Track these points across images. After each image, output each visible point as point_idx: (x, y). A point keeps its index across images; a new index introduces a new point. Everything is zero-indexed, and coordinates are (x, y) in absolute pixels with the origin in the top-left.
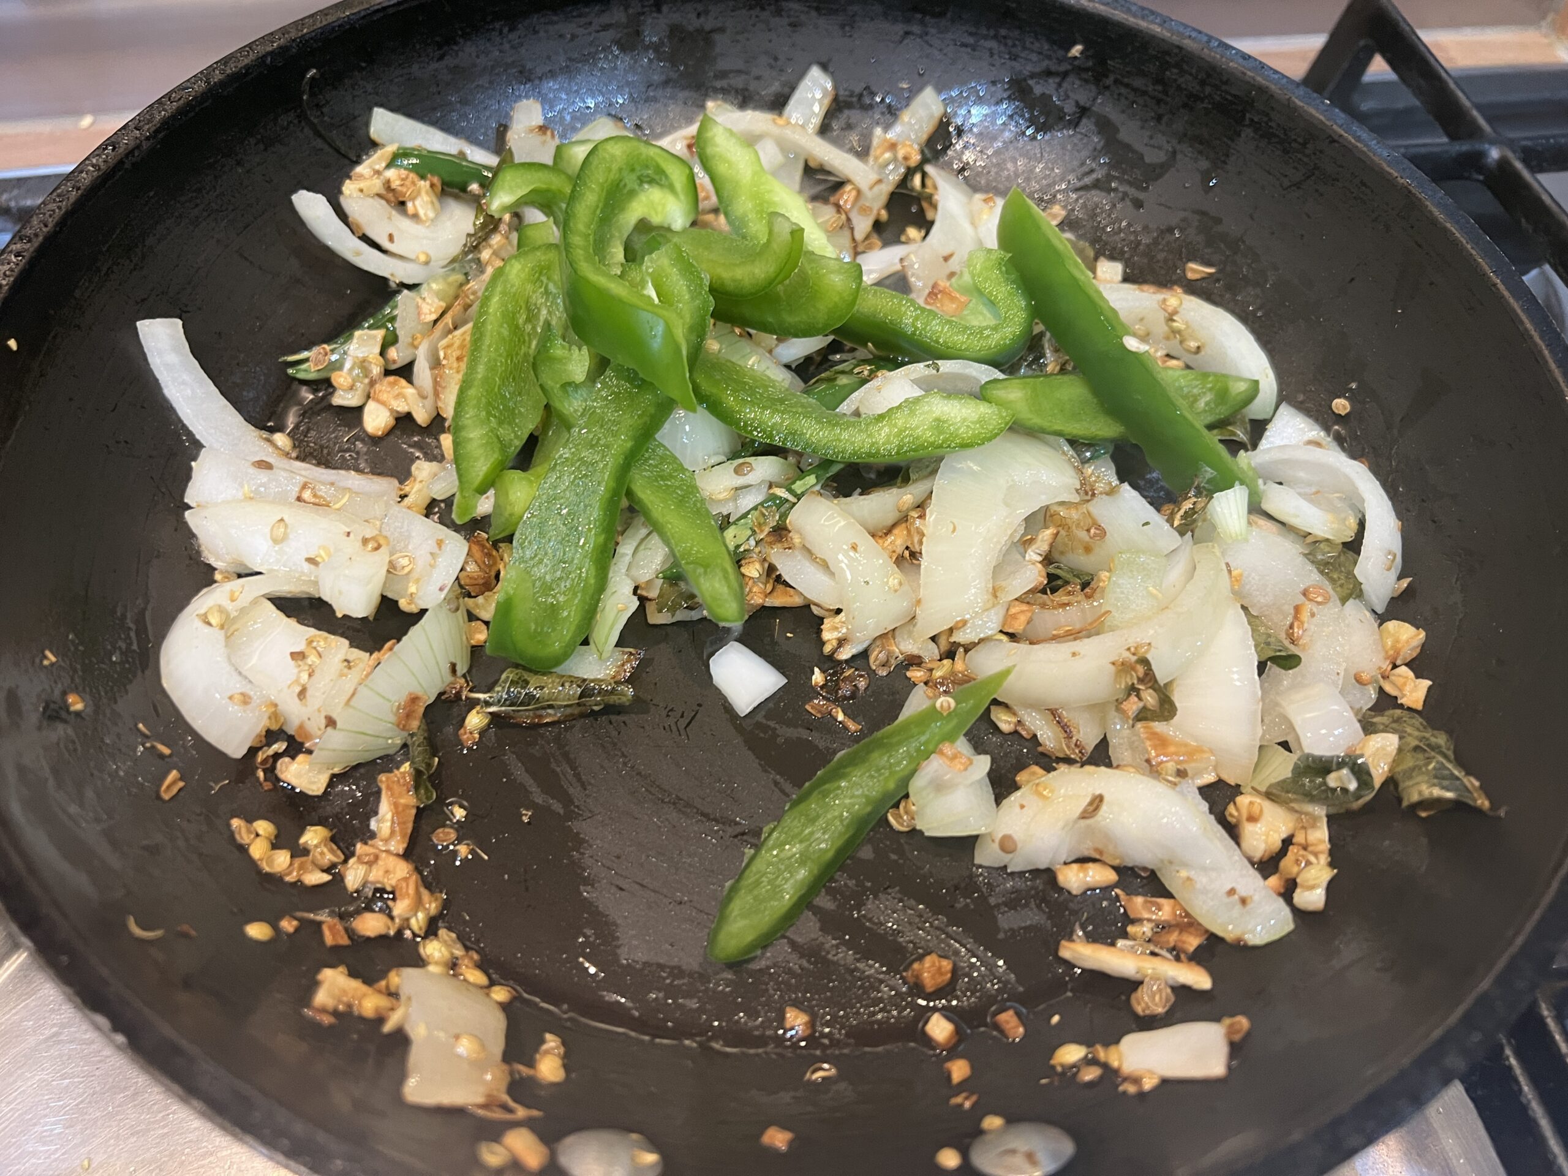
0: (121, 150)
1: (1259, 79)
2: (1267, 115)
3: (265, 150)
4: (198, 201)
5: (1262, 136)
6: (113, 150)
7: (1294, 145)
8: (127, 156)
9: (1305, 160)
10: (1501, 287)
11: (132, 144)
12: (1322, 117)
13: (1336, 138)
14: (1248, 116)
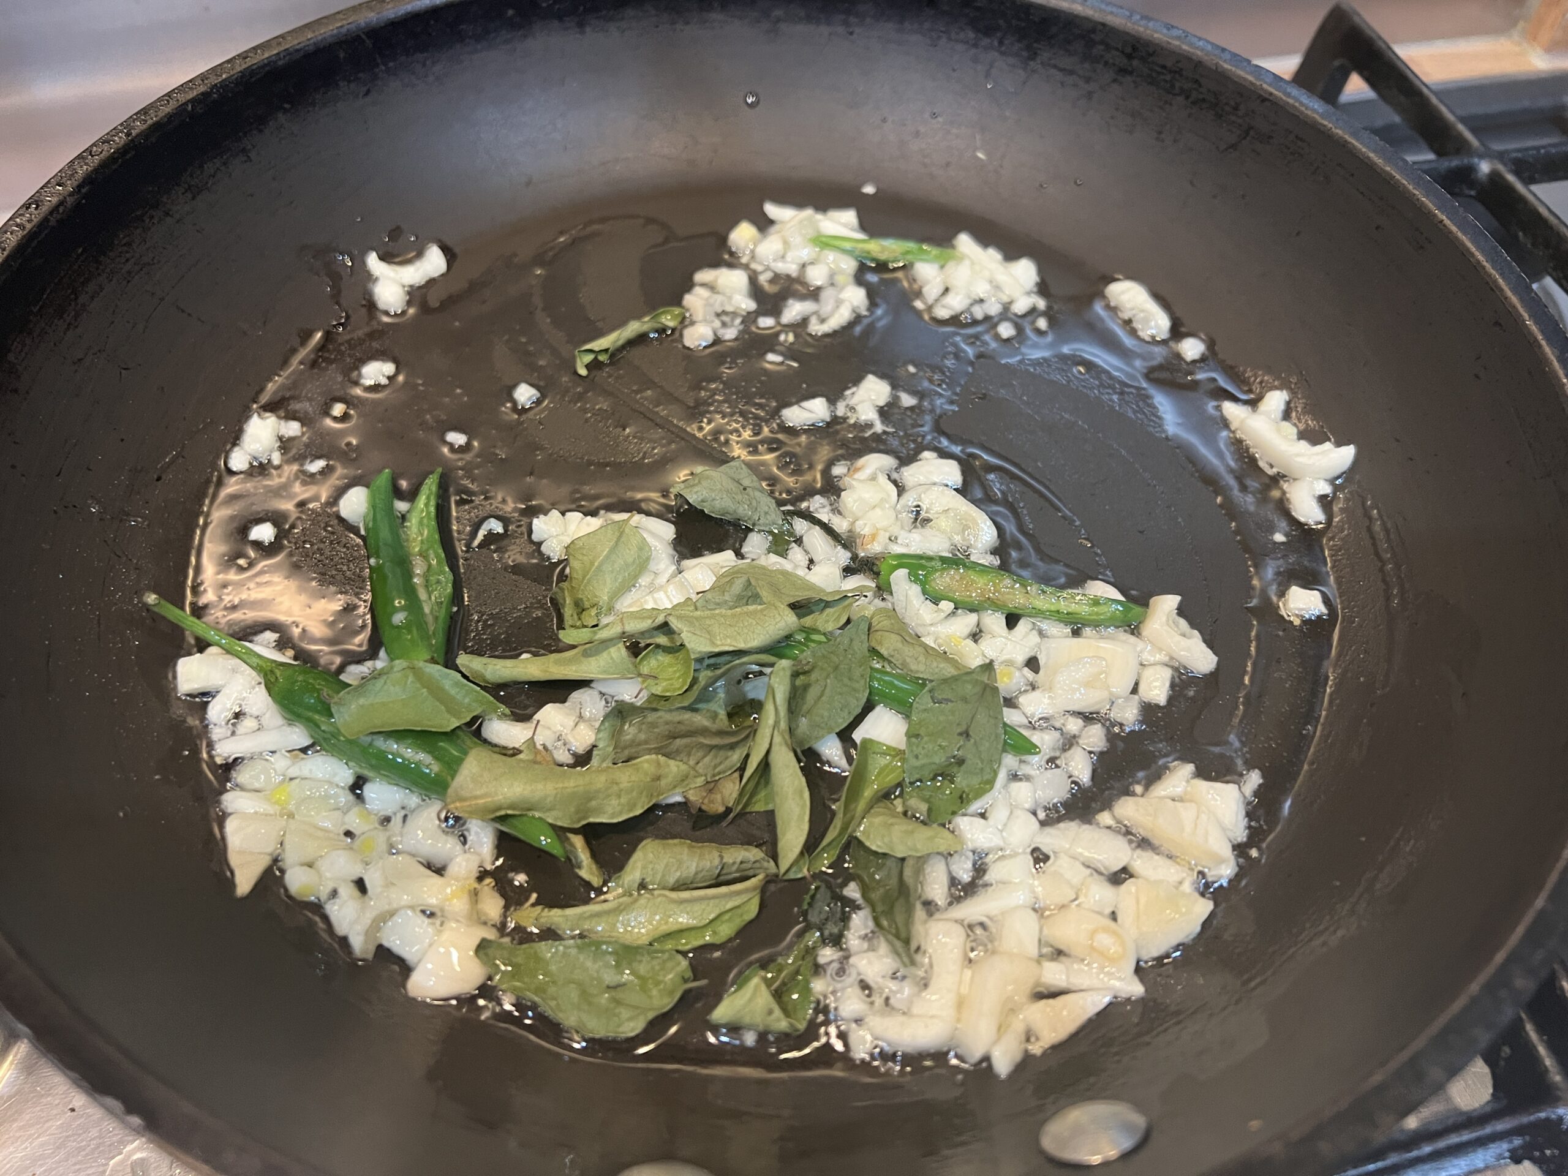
0: (45, 209)
1: (1185, 47)
2: (1196, 81)
3: (194, 198)
4: (128, 255)
5: (1194, 103)
6: (36, 208)
7: (1227, 108)
8: (51, 213)
9: (1240, 121)
10: (1447, 222)
11: (55, 200)
12: (1250, 78)
13: (1267, 96)
14: (1177, 85)
